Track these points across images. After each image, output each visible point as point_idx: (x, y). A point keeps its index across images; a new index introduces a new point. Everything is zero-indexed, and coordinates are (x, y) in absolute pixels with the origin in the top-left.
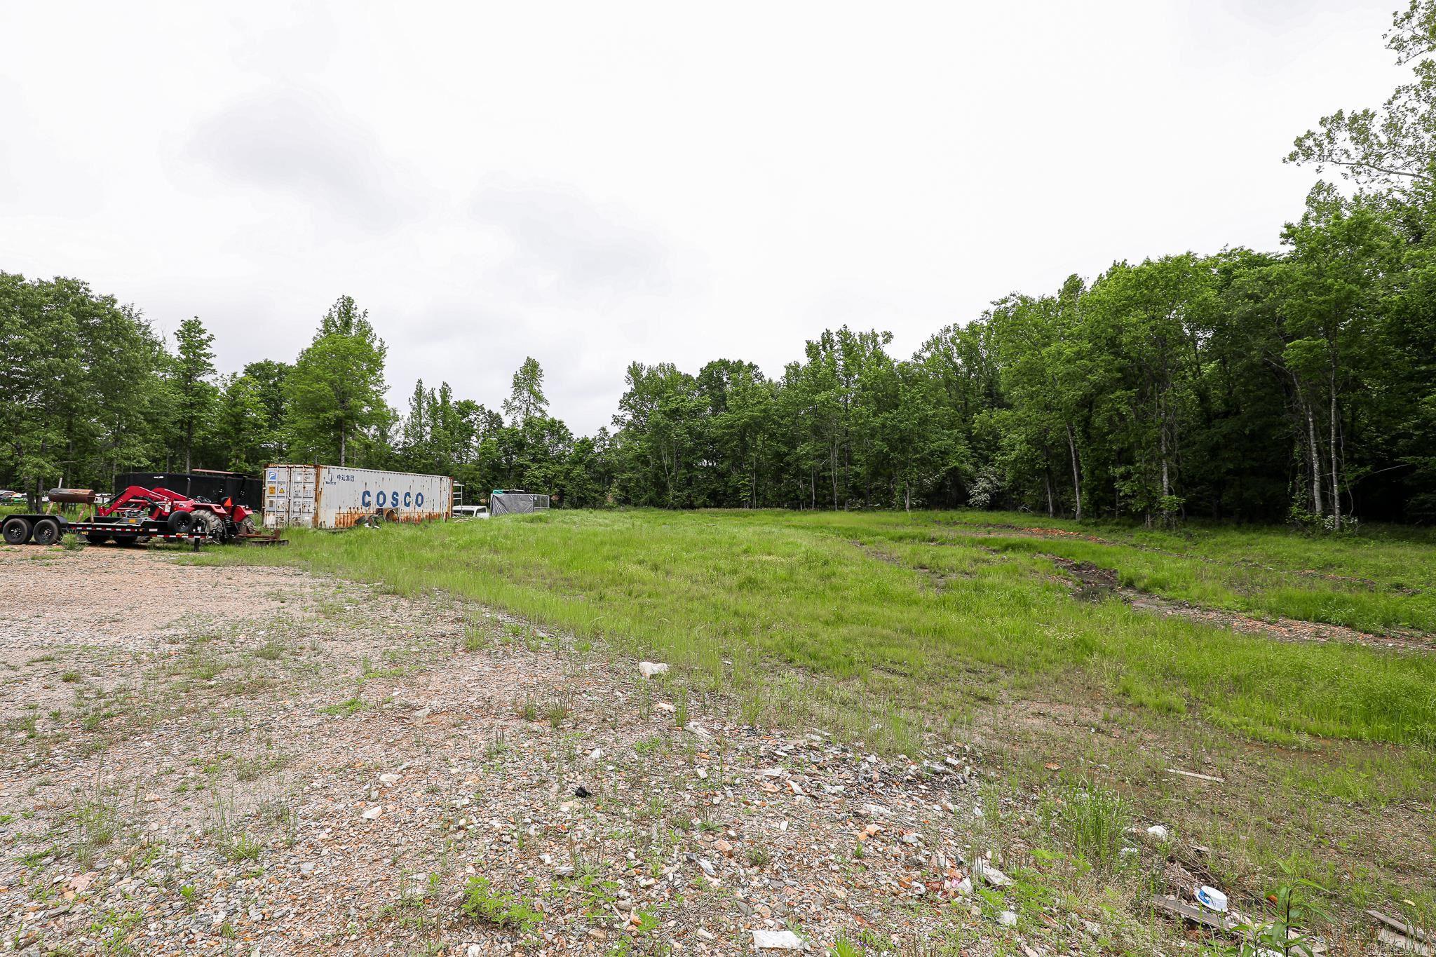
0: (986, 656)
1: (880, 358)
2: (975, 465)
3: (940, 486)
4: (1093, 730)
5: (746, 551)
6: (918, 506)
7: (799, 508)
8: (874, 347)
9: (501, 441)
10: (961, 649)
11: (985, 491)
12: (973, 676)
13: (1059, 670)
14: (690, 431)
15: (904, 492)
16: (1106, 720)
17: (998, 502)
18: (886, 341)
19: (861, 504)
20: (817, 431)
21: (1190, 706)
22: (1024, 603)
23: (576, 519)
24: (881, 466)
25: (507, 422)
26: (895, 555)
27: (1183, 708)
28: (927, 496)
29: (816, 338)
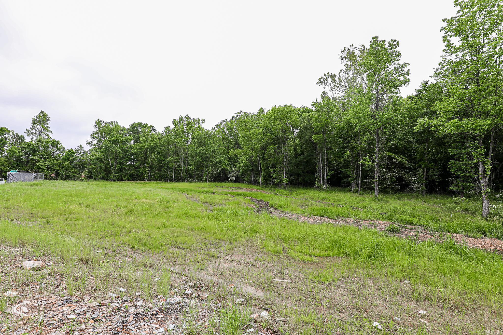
0: (219, 237)
1: (200, 128)
2: (231, 167)
3: (219, 174)
4: (251, 265)
5: (136, 198)
6: (211, 181)
7: (167, 181)
8: (199, 124)
9: (23, 148)
10: (210, 235)
11: (234, 176)
12: (212, 246)
13: (244, 240)
14: (122, 149)
15: (206, 176)
16: (256, 260)
17: (238, 180)
18: (203, 123)
19: (191, 180)
20: (175, 152)
21: (284, 250)
22: (237, 215)
23: (57, 185)
24: (199, 167)
25: (28, 139)
26: (198, 198)
27: (282, 251)
28: (215, 177)
29: (177, 118)
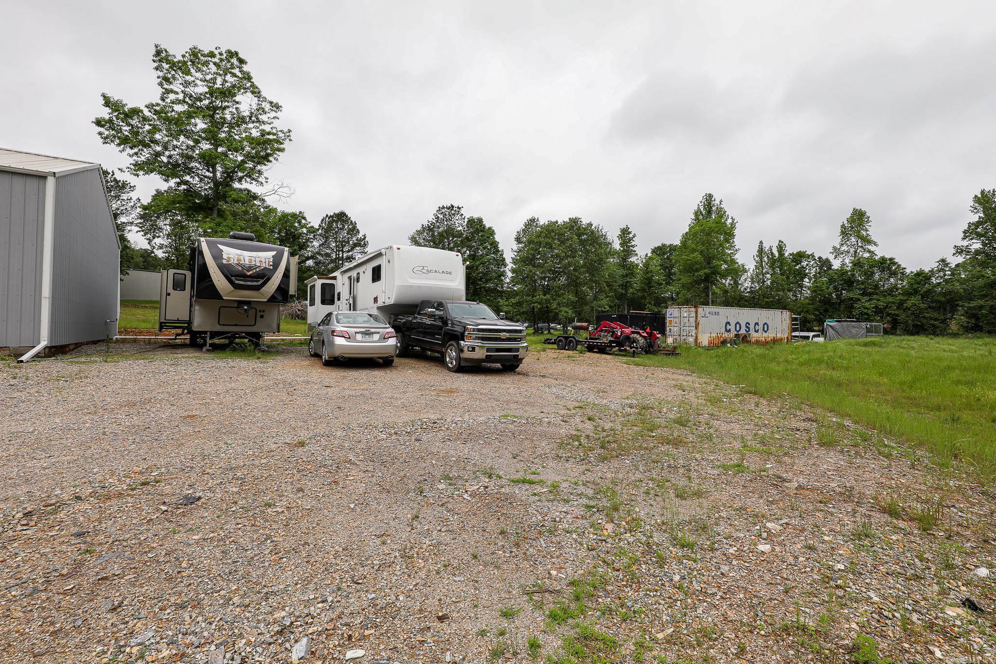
9: (831, 281)
